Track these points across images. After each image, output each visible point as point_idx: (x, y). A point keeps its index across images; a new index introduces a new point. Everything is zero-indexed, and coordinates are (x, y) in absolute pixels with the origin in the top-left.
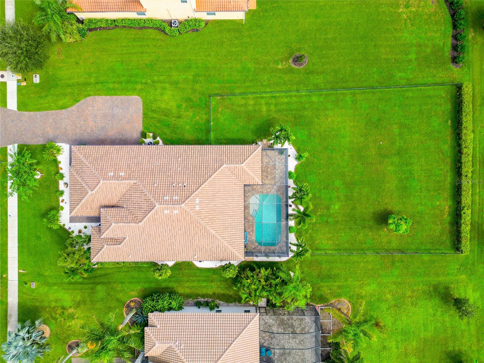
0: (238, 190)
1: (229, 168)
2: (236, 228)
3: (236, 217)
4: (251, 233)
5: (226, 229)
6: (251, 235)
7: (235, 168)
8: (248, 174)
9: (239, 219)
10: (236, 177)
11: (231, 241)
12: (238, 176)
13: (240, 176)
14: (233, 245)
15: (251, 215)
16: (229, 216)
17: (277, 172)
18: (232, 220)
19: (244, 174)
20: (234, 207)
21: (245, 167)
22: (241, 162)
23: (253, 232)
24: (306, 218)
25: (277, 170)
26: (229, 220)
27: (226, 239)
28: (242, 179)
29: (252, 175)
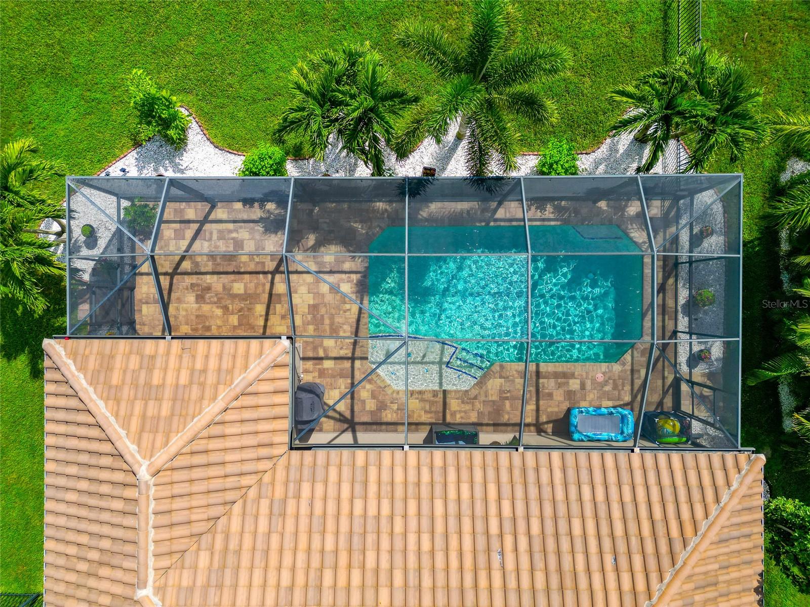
0: (319, 488)
1: (165, 562)
2: (562, 510)
3: (493, 510)
4: (574, 384)
5: (568, 582)
6: (583, 386)
7: (165, 519)
8: (216, 430)
9: (506, 490)
10: (237, 508)
11: (649, 547)
12: (230, 496)
13: (231, 482)
14: (675, 532)
15: (481, 383)
16: (482, 560)
17: (249, 247)
18: (509, 540)
19: (214, 458)
20: (425, 523)
21: (161, 458)
22: (130, 479)
23: (566, 376)
24: (497, 58)
25: (238, 244)
26: (510, 565)
27: (641, 586)
28: (248, 467)
29: (219, 405)
